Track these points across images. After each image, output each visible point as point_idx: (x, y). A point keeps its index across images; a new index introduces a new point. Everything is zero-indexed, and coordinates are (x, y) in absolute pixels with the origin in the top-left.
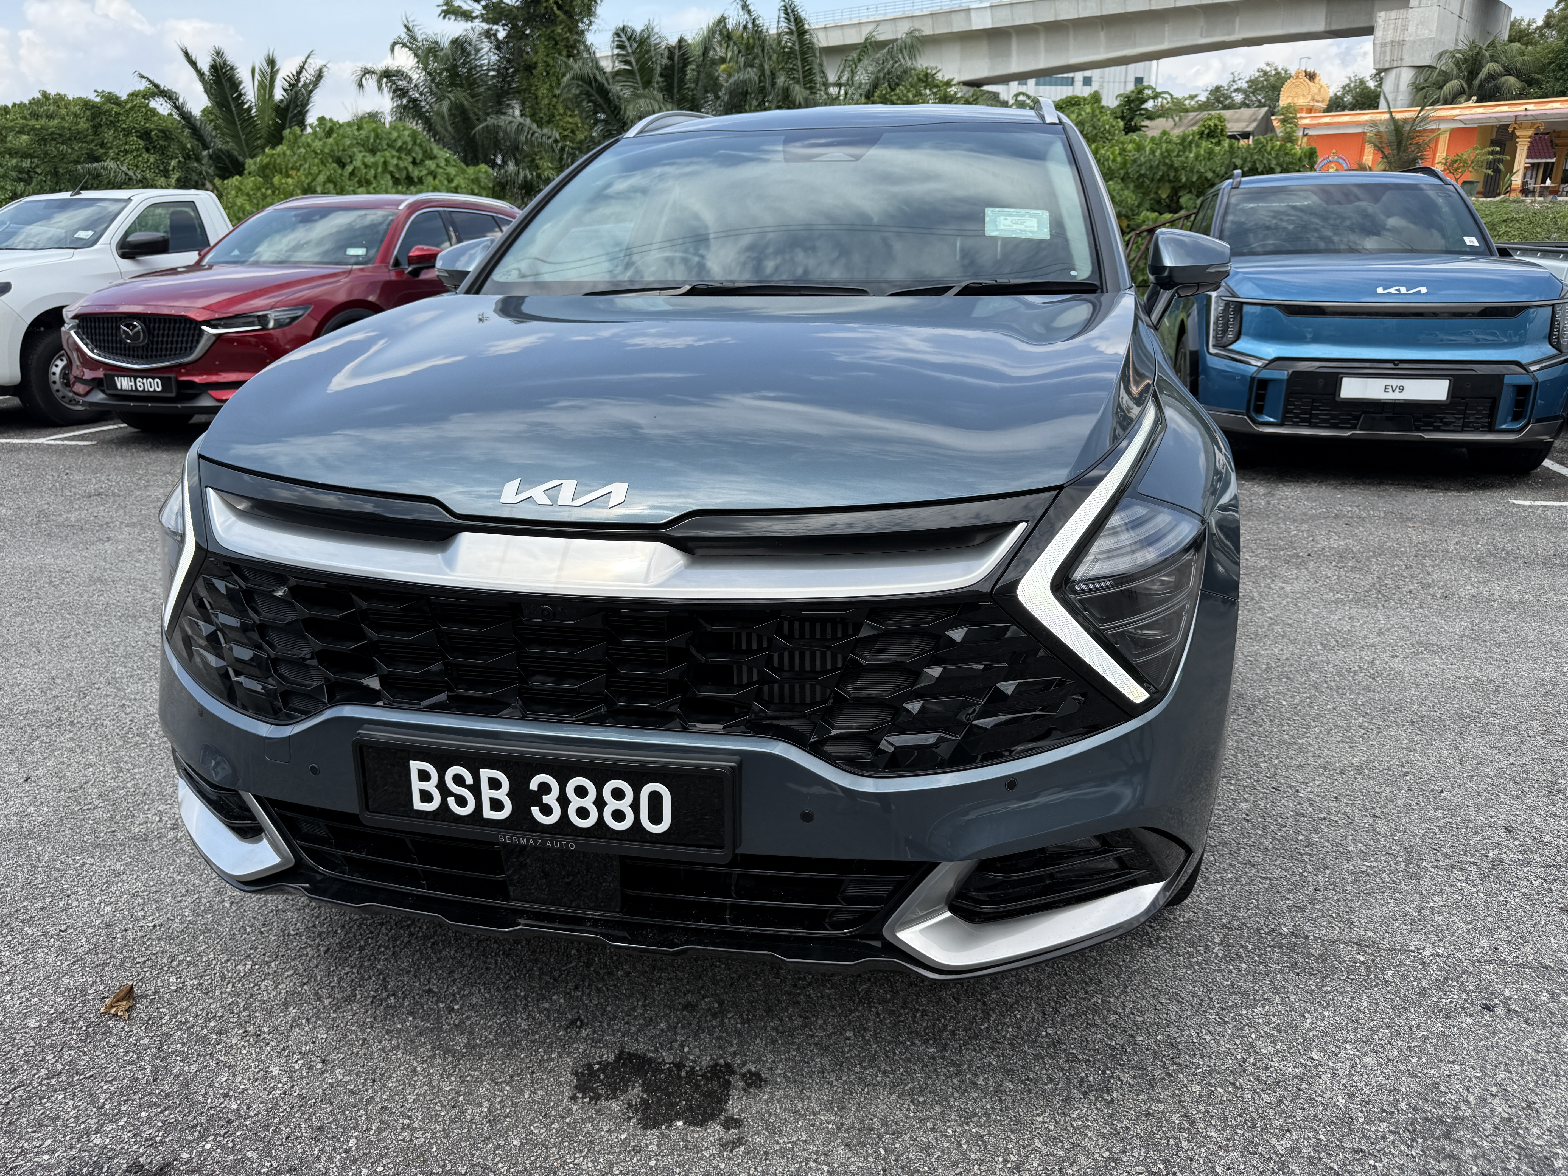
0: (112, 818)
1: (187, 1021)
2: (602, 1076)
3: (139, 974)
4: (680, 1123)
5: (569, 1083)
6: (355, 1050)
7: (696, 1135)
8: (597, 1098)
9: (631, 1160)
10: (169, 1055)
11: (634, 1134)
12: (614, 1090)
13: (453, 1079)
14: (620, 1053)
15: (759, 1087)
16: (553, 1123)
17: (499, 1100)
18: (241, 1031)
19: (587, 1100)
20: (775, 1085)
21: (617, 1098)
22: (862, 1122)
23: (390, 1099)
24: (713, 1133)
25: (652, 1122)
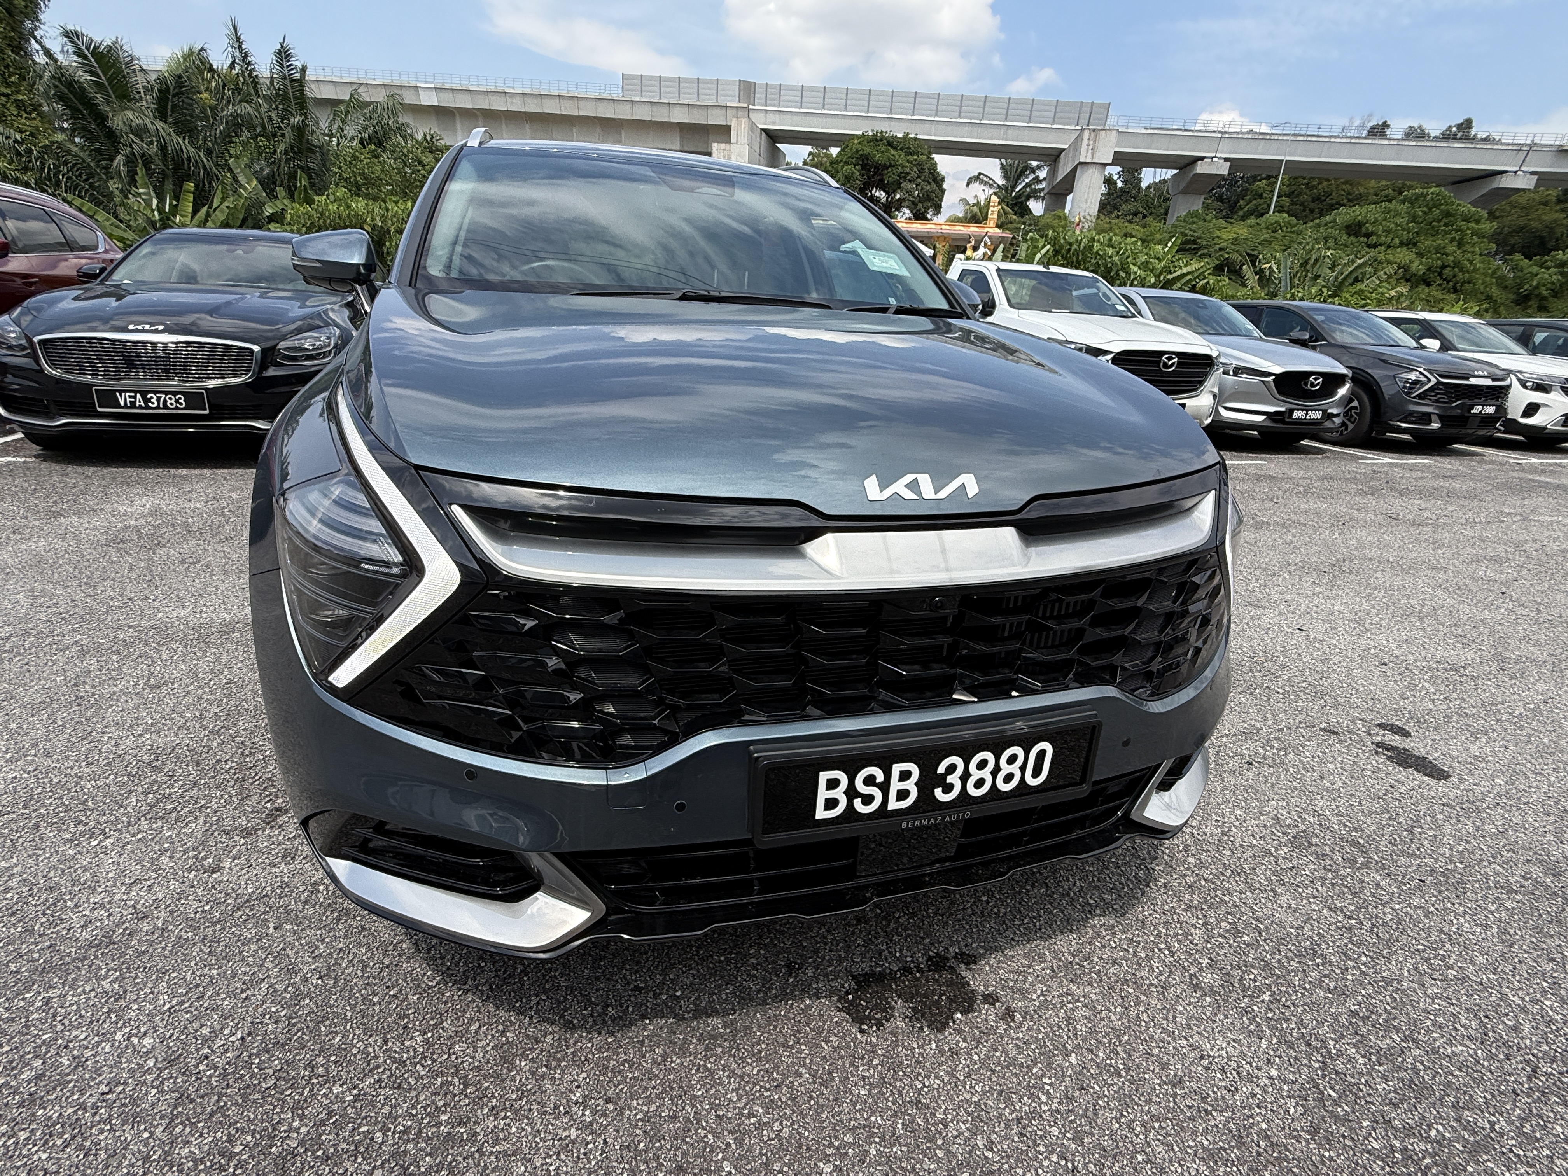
2: (864, 1004)
4: (959, 1016)
5: (845, 1020)
7: (979, 1020)
11: (939, 1040)
12: (885, 1010)
13: (749, 1061)
14: (854, 978)
15: (975, 963)
16: (872, 1061)
17: (808, 1061)
18: (486, 1111)
19: (875, 1028)
20: (983, 956)
21: (892, 1016)
22: (1060, 960)
23: (715, 1107)
24: (988, 1014)
25: (940, 1024)
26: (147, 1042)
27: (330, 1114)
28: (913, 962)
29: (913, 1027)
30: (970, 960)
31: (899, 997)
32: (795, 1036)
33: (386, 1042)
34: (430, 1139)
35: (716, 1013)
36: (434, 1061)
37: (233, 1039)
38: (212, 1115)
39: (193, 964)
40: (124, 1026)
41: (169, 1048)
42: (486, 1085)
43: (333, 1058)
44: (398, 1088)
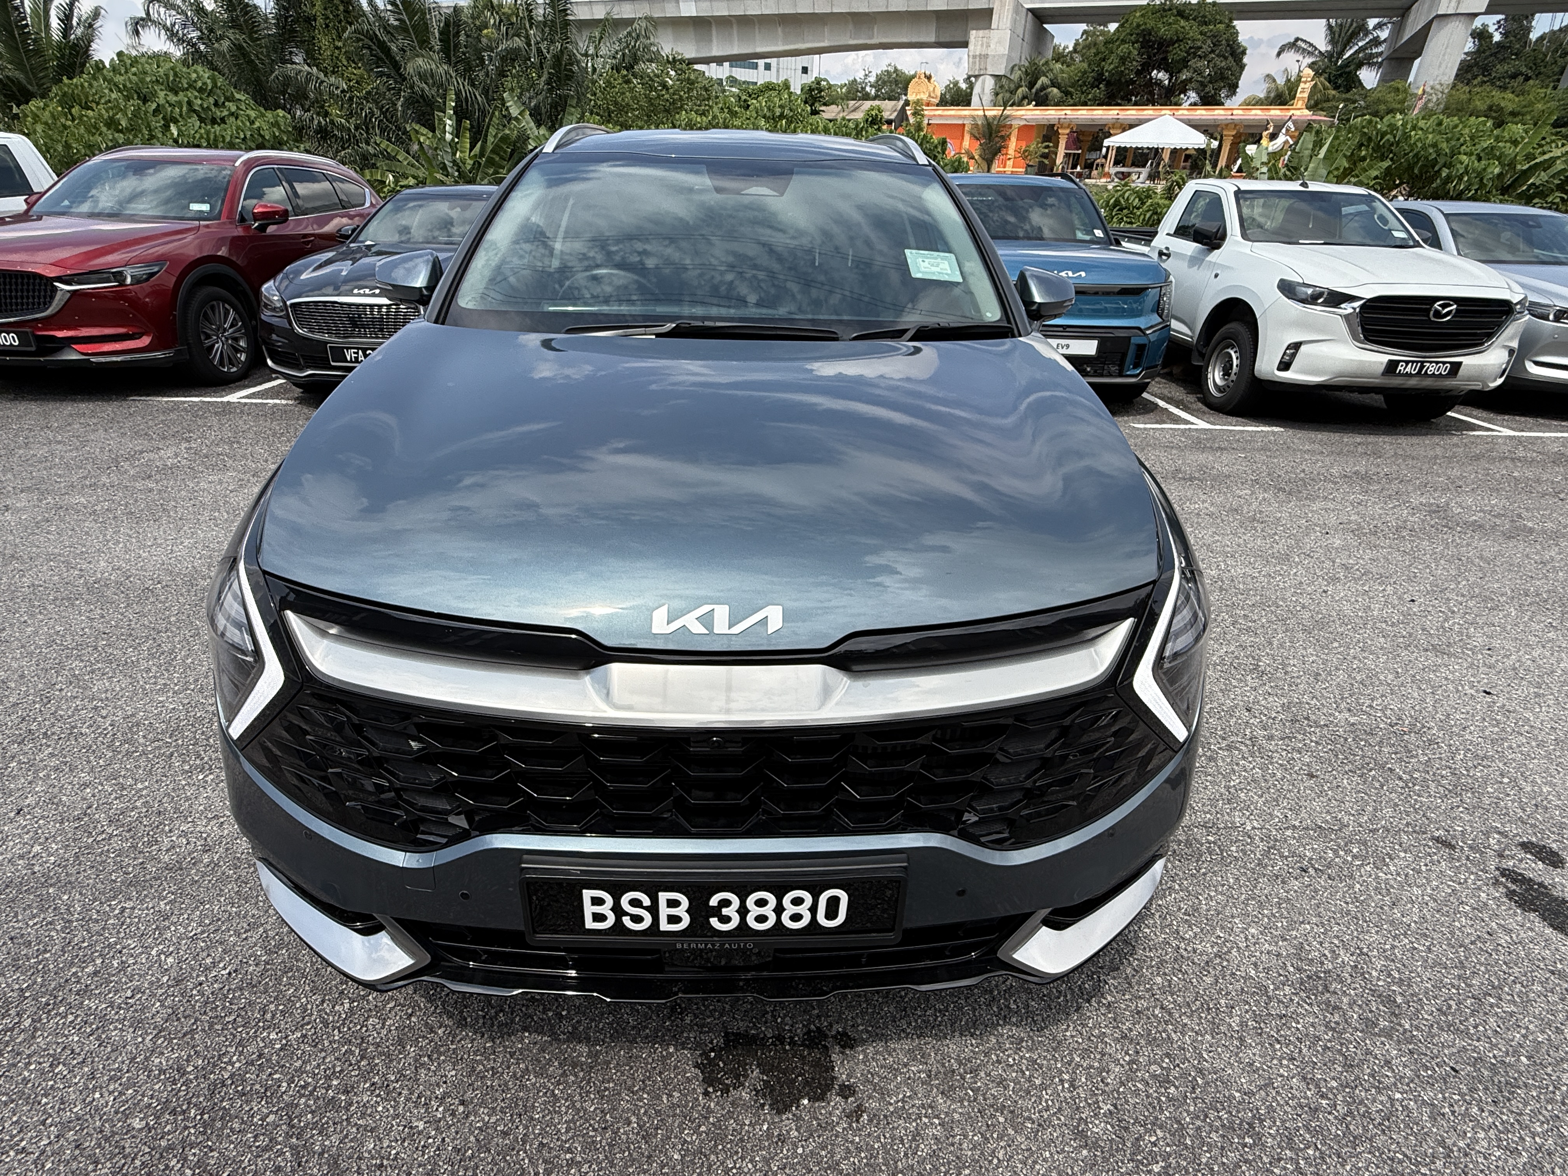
0: (134, 847)
1: (307, 1084)
2: (722, 1065)
3: (235, 1036)
4: (806, 1102)
5: (696, 1077)
6: (489, 1083)
7: (823, 1112)
8: (726, 1090)
9: (782, 1152)
10: (303, 1129)
11: (774, 1123)
12: (737, 1077)
13: (592, 1096)
14: (727, 1034)
15: (852, 1048)
16: (700, 1126)
17: (642, 1111)
18: (367, 1085)
19: (719, 1093)
20: (863, 1042)
21: (743, 1085)
22: (943, 1065)
23: (543, 1133)
24: (836, 1105)
25: (781, 1106)
26: (170, 960)
27: (260, 1056)
28: (790, 1031)
29: (756, 1102)
30: (847, 1042)
31: (758, 1066)
32: (643, 1082)
33: (323, 1001)
34: (318, 1098)
35: (588, 1039)
36: (349, 1029)
37: (223, 972)
38: (185, 1035)
39: (222, 899)
40: (160, 943)
41: (181, 969)
42: (377, 1061)
43: (281, 1007)
44: (315, 1046)
